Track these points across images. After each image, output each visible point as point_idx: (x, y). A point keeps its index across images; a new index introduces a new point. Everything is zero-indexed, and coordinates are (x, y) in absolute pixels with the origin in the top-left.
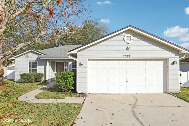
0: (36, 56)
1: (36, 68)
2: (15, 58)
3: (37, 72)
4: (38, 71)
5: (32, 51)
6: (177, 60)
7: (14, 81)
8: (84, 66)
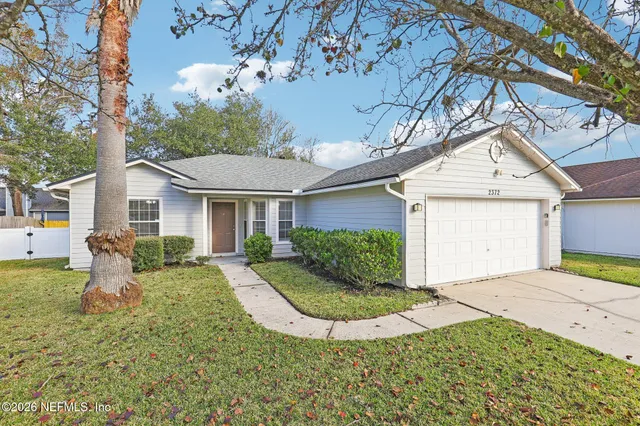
0: (161, 183)
1: (156, 221)
2: (73, 185)
3: (162, 233)
4: (164, 231)
5: (143, 163)
6: (559, 201)
7: (66, 267)
8: (419, 214)
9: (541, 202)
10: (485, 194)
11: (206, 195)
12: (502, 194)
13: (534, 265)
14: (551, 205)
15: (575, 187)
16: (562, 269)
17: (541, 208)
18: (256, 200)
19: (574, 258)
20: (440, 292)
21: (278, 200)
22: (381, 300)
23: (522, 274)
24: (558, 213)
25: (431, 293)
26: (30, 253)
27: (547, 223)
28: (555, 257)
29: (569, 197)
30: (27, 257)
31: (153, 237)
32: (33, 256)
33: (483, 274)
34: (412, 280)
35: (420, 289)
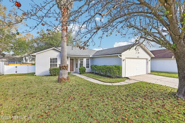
1: (57, 63)
2: (37, 54)
3: (58, 66)
5: (54, 49)
6: (150, 59)
7: (34, 75)
8: (124, 62)
9: (147, 59)
10: (136, 57)
11: (69, 57)
12: (140, 57)
13: (145, 73)
14: (149, 60)
15: (153, 56)
16: (151, 74)
17: (147, 61)
18: (80, 58)
19: (153, 72)
20: (129, 78)
21: (86, 58)
22: (118, 79)
23: (143, 75)
24: (150, 61)
25: (128, 78)
26: (16, 72)
27: (148, 64)
28: (149, 72)
29: (152, 58)
30: (15, 73)
31: (56, 67)
32: (17, 73)
33: (136, 75)
34: (123, 76)
35: (125, 77)
